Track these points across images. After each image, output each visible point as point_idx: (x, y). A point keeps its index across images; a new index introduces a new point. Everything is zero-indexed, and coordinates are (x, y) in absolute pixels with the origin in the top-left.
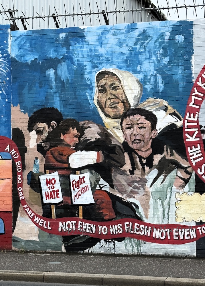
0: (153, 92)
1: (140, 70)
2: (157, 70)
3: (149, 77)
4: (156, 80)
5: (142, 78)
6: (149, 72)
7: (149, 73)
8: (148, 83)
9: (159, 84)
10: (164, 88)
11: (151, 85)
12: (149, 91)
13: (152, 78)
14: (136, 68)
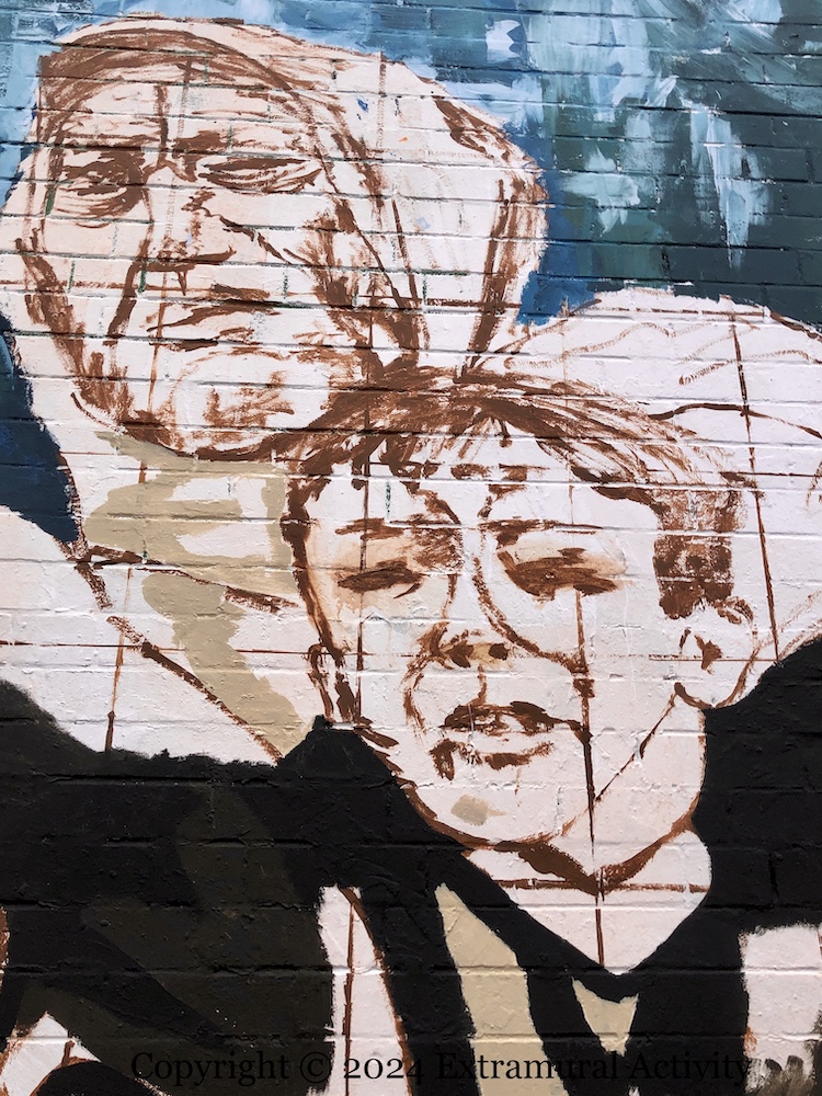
0: (658, 233)
1: (512, 55)
2: (685, 74)
3: (604, 116)
4: (679, 146)
5: (541, 118)
6: (602, 82)
7: (606, 89)
8: (597, 161)
9: (710, 173)
10: (772, 212)
11: (632, 174)
12: (617, 226)
13: (640, 127)
14: (470, 40)
